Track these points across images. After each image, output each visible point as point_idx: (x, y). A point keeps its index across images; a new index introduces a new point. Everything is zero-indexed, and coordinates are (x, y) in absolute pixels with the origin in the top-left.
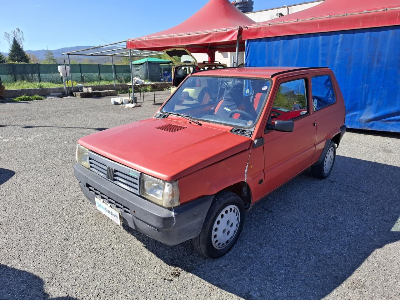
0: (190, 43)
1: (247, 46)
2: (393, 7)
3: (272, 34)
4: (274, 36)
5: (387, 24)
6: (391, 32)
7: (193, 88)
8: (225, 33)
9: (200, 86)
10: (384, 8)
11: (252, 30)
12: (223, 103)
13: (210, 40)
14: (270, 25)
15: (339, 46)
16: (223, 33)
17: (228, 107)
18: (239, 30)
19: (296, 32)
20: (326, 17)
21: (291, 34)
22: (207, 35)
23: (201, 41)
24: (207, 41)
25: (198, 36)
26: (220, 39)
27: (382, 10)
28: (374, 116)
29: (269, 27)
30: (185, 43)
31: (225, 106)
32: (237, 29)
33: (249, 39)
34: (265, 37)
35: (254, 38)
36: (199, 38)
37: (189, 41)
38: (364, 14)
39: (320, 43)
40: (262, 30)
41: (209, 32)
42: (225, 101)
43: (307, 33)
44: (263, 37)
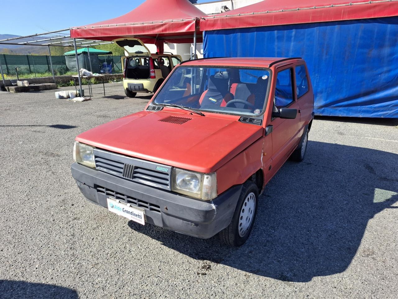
0: (144, 33)
1: (205, 37)
2: (338, 4)
3: (230, 26)
4: (232, 28)
5: (333, 19)
6: (337, 27)
7: (147, 80)
8: (182, 23)
9: (154, 77)
10: (330, 5)
11: (209, 22)
12: (207, 93)
13: (165, 30)
14: (227, 17)
15: (293, 38)
16: (180, 23)
17: (213, 97)
18: (196, 21)
19: (252, 24)
20: (280, 11)
21: (248, 27)
22: (162, 25)
23: (156, 31)
24: (163, 31)
25: (152, 26)
26: (177, 30)
27: (328, 6)
28: (325, 103)
29: (227, 19)
30: (139, 33)
31: (210, 97)
32: (194, 20)
33: (207, 30)
34: (222, 29)
35: (211, 29)
36: (153, 28)
37: (144, 31)
38: (313, 10)
39: (276, 36)
40: (219, 22)
41: (164, 22)
42: (209, 92)
43: (262, 26)
44: (221, 29)
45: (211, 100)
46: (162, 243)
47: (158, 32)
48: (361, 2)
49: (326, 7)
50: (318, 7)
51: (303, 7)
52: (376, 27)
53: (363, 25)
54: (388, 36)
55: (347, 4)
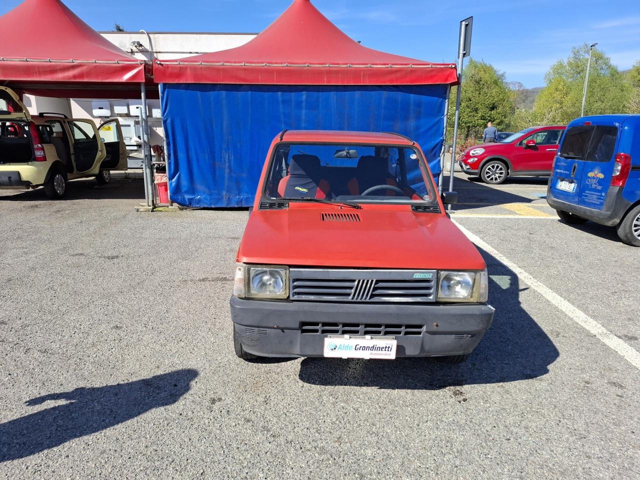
0: (29, 77)
1: (163, 93)
2: (356, 64)
3: (207, 79)
4: (211, 83)
5: (353, 83)
7: (28, 165)
8: (116, 67)
10: (347, 64)
11: (170, 70)
12: (289, 181)
13: (81, 75)
14: (202, 66)
15: (304, 104)
16: (113, 67)
17: (302, 186)
18: (145, 67)
19: (244, 80)
20: (283, 65)
21: (238, 83)
22: (74, 67)
23: (60, 77)
24: (75, 77)
25: (50, 66)
26: (107, 79)
27: (345, 66)
29: (202, 68)
30: (16, 77)
31: (297, 186)
32: (141, 64)
33: (167, 82)
34: (196, 82)
35: (176, 82)
36: (53, 70)
37: (29, 75)
38: (326, 68)
39: (280, 99)
40: (189, 71)
41: (76, 62)
42: (292, 178)
43: (260, 83)
44: (193, 82)
45: (298, 190)
46: (378, 387)
47: (64, 78)
48: (381, 64)
49: (342, 66)
50: (333, 66)
51: (314, 64)
52: (399, 96)
53: (385, 94)
54: (412, 107)
55: (366, 66)
